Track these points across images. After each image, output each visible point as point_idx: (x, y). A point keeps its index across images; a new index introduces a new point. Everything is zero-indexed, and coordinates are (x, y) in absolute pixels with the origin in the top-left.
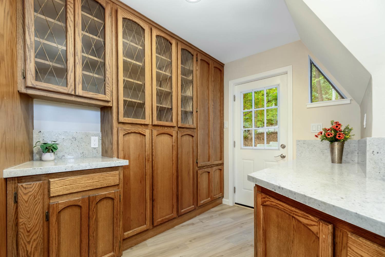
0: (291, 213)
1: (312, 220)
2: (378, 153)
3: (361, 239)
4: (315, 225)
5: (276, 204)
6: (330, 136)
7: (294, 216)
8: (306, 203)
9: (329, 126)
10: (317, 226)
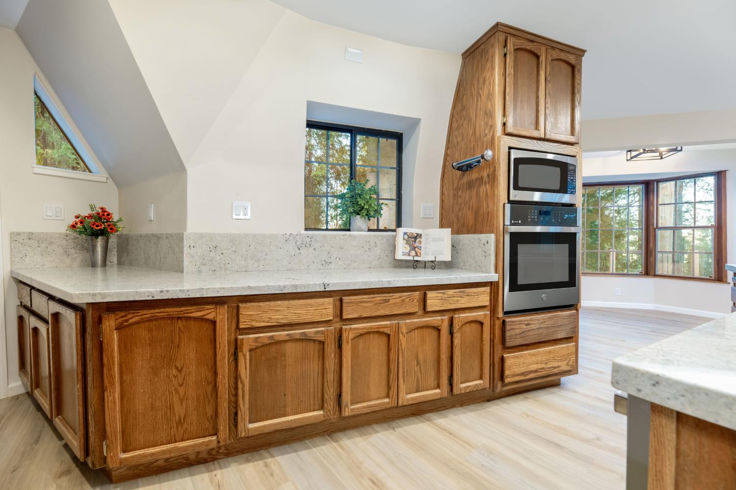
0: (180, 314)
1: (208, 309)
2: (194, 247)
3: (248, 304)
4: (211, 312)
5: (153, 315)
6: (100, 228)
7: (186, 315)
8: (203, 295)
9: (86, 212)
10: (214, 311)
